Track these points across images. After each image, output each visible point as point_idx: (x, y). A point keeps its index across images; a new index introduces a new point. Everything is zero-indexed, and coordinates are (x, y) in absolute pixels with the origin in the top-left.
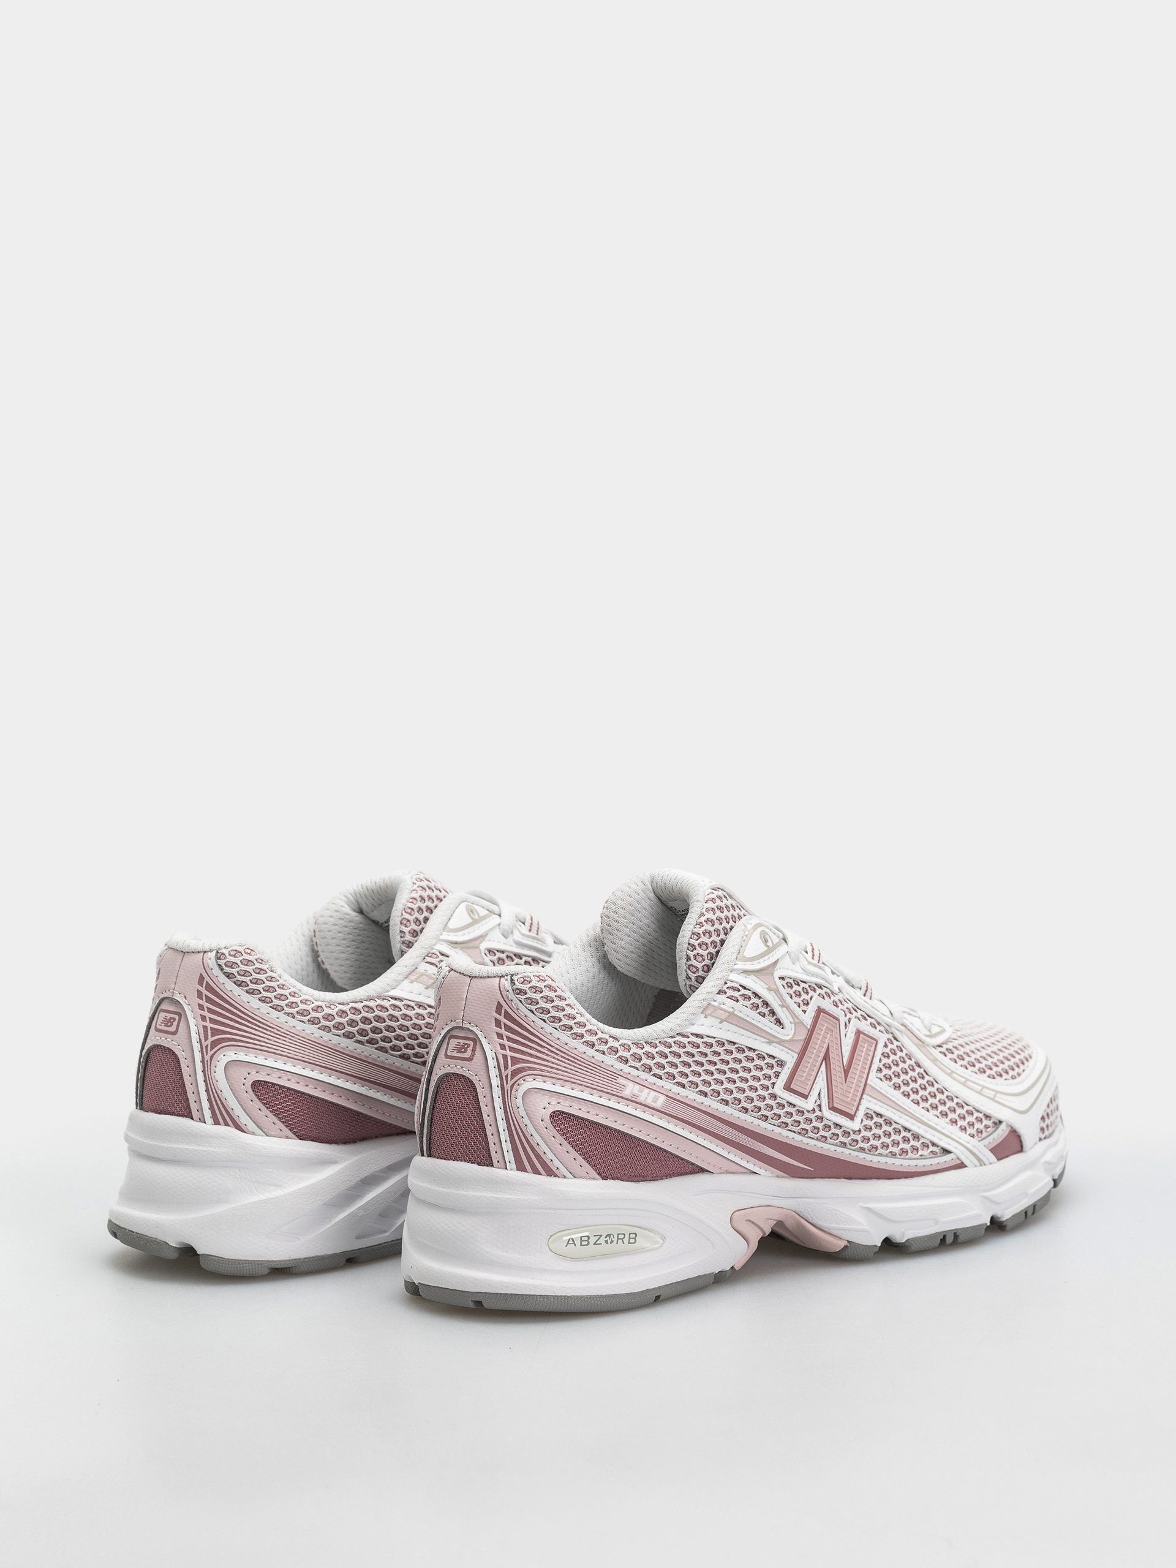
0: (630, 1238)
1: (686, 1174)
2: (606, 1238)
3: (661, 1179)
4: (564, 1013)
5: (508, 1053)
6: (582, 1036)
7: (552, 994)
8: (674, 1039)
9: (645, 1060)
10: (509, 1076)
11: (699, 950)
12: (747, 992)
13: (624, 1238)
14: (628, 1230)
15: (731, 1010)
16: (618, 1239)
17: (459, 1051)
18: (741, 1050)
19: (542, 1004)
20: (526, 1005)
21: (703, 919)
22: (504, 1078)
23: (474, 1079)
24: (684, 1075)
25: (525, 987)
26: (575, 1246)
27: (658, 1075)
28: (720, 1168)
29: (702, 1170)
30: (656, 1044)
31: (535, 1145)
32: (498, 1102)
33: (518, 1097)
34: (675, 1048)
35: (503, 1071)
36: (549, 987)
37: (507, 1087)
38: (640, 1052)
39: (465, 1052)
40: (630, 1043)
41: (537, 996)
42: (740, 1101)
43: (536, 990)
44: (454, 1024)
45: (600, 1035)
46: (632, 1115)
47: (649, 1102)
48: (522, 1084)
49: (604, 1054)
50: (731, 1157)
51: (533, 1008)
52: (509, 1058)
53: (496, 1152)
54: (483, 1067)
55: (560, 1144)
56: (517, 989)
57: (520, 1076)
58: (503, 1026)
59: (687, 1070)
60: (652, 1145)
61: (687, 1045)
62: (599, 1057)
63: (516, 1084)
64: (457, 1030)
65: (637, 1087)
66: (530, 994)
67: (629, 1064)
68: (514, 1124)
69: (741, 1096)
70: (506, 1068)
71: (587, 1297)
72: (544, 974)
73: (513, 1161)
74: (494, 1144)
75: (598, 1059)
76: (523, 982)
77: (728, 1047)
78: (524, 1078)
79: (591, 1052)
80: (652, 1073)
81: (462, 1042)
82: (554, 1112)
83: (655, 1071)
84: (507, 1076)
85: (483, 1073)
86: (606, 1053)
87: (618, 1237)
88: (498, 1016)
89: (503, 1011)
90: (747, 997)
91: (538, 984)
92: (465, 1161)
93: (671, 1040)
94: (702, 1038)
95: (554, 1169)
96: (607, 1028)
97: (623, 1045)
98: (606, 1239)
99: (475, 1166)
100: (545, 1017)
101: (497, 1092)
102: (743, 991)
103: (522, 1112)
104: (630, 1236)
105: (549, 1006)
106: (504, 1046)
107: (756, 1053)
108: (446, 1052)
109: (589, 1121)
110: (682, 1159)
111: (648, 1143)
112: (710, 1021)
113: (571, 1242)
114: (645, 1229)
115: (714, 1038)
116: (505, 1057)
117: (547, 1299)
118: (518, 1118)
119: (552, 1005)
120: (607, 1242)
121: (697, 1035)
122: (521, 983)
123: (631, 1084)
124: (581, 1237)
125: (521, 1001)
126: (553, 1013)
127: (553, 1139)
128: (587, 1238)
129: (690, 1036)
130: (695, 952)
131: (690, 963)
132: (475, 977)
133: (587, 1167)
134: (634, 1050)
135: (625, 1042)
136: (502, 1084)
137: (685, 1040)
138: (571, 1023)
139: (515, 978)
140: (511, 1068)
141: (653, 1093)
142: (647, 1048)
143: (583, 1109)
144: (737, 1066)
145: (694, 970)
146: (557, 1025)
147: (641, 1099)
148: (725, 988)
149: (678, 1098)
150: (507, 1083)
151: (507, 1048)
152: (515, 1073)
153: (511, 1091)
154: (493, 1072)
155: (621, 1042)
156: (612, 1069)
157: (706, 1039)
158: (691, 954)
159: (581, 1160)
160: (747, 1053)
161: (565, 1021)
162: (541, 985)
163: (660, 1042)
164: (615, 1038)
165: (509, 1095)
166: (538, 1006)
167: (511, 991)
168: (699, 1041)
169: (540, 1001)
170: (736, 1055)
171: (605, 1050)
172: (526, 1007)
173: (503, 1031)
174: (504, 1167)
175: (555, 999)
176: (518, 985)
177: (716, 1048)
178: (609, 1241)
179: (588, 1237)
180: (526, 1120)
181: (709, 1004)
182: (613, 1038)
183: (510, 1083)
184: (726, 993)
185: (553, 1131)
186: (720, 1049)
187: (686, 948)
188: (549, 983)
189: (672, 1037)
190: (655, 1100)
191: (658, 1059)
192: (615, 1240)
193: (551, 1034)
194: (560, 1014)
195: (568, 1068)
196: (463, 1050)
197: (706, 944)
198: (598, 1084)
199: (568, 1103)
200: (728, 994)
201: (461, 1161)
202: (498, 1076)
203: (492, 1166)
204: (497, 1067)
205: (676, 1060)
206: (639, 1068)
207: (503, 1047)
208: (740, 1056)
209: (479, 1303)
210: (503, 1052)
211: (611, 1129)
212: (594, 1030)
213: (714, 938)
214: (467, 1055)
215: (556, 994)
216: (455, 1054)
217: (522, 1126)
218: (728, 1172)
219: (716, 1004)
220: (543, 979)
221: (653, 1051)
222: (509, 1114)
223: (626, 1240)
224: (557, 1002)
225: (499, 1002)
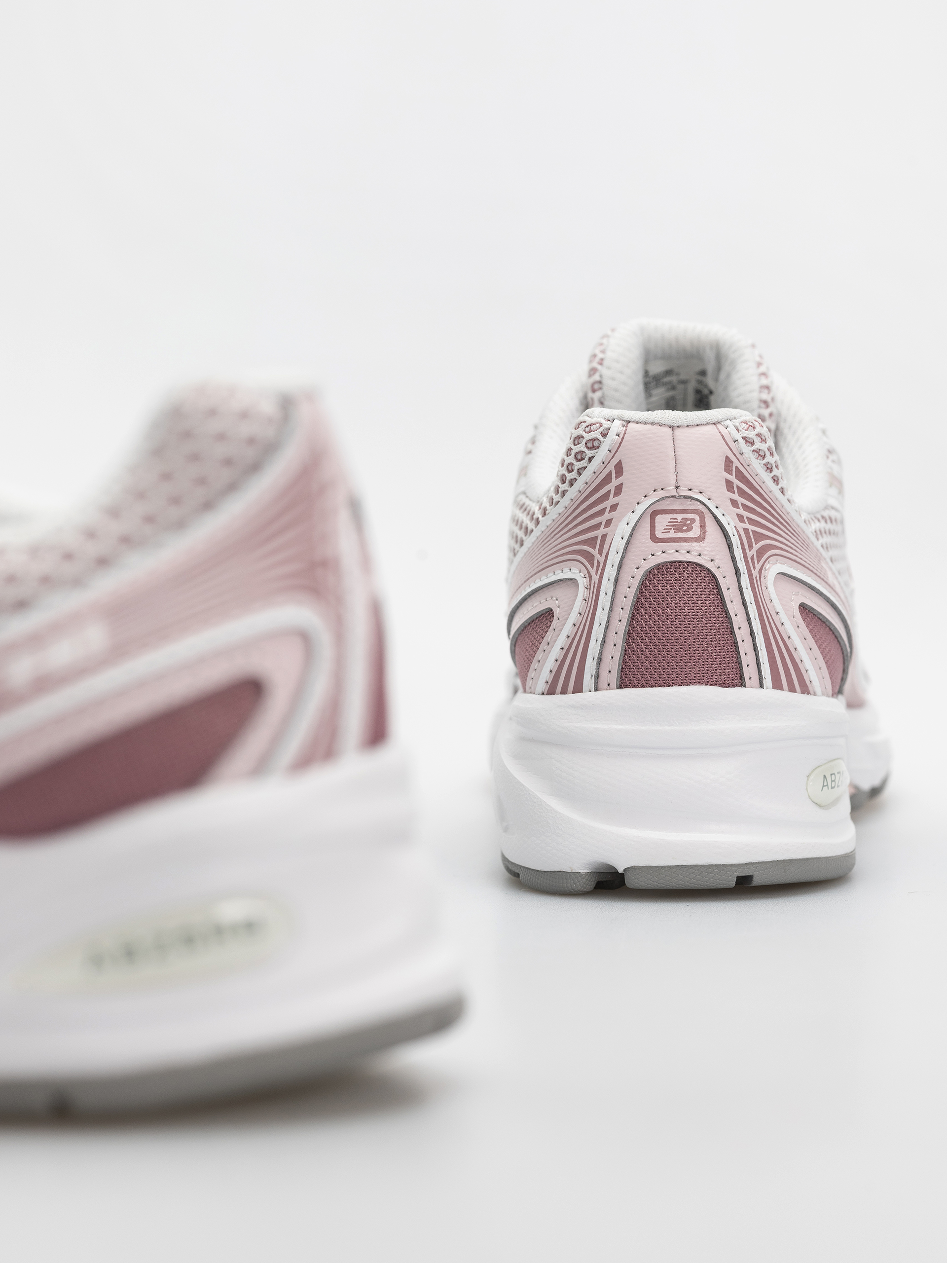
5: (748, 527)
10: (755, 559)
22: (750, 560)
23: (711, 565)
25: (751, 434)
31: (793, 651)
32: (749, 595)
33: (769, 585)
35: (747, 551)
37: (755, 573)
39: (687, 530)
41: (764, 446)
43: (761, 438)
44: (662, 494)
48: (769, 568)
51: (762, 463)
52: (750, 534)
53: (749, 666)
55: (810, 649)
57: (766, 556)
58: (736, 490)
63: (764, 568)
64: (669, 502)
66: (757, 445)
68: (769, 623)
70: (751, 547)
73: (770, 678)
74: (746, 654)
76: (748, 428)
78: (771, 560)
81: (680, 517)
82: (800, 605)
84: (752, 558)
85: (721, 557)
88: (729, 477)
89: (734, 469)
91: (761, 430)
101: (745, 580)
103: (777, 606)
105: (772, 460)
106: (742, 516)
108: (652, 534)
116: (746, 530)
118: (774, 615)
122: (746, 430)
132: (679, 427)
136: (749, 569)
139: (736, 422)
140: (756, 547)
150: (754, 568)
151: (746, 520)
152: (761, 552)
153: (760, 578)
154: (738, 554)
165: (759, 583)
167: (741, 440)
173: (736, 497)
174: (758, 685)
176: (743, 432)
180: (783, 617)
183: (758, 567)
185: (804, 630)
196: (685, 528)
202: (743, 557)
203: (744, 686)
204: (740, 545)
207: (741, 518)
210: (743, 525)
214: (695, 532)
216: (672, 534)
217: (779, 625)
220: (760, 424)
222: (763, 610)
225: (727, 457)
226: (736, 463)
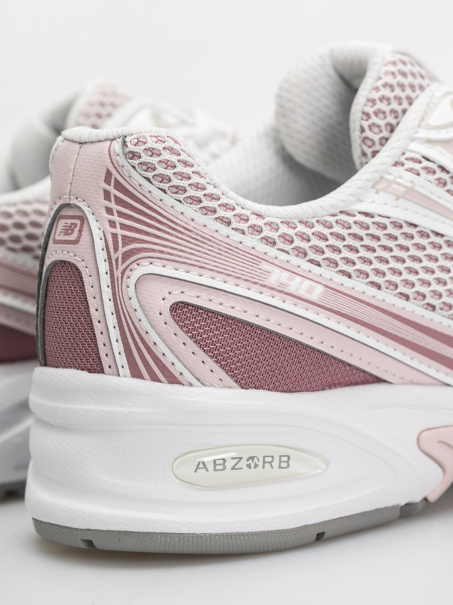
0: (280, 462)
1: (356, 384)
2: (248, 460)
3: (323, 389)
4: (190, 182)
5: (119, 231)
6: (214, 211)
7: (174, 158)
8: (335, 218)
9: (298, 243)
10: (120, 260)
11: (374, 119)
12: (430, 165)
13: (272, 461)
14: (277, 452)
15: (410, 185)
16: (264, 462)
17: (67, 234)
18: (423, 234)
19: (160, 170)
20: (143, 173)
21: (379, 83)
22: (114, 262)
23: (80, 265)
24: (348, 261)
25: (139, 149)
26: (207, 470)
27: (316, 261)
28: (402, 378)
29: (377, 380)
30: (313, 224)
31: (151, 345)
32: (107, 293)
33: (130, 286)
34: (337, 229)
35: (112, 254)
36: (171, 150)
37: (117, 273)
38: (291, 232)
39: (71, 234)
40: (278, 221)
41: (155, 160)
42: (424, 297)
43: (152, 152)
44: (61, 202)
45: (238, 210)
46: (279, 309)
47: (302, 293)
48: (136, 269)
49: (244, 234)
50: (415, 363)
51: (150, 175)
52: (120, 238)
53: (107, 355)
54: (90, 251)
55: (184, 344)
56: (130, 152)
57: (133, 259)
58: (113, 199)
59: (353, 256)
60: (307, 346)
61: (353, 225)
62: (237, 237)
63: (128, 270)
64: (66, 209)
65: (286, 274)
66: (145, 158)
67: (277, 246)
68: (126, 318)
69: (425, 290)
70: (116, 249)
71: (222, 535)
72: (164, 134)
73: (126, 366)
74: (104, 345)
75: (235, 238)
76: (137, 143)
77: (406, 229)
78: (138, 262)
79: (224, 230)
80: (307, 258)
82: (177, 304)
83: (312, 255)
84: (117, 260)
85: (89, 258)
86: (246, 232)
87: (264, 460)
88: (107, 187)
89: (113, 180)
90: (432, 170)
91: (155, 146)
92: (75, 367)
93: (332, 220)
94: (373, 217)
95: (177, 375)
96: (249, 203)
97: (270, 224)
98: (248, 463)
99: (85, 374)
100: (165, 186)
101: (105, 280)
102: (425, 163)
103: (135, 303)
104: (280, 459)
105: (169, 172)
106: (114, 222)
107: (445, 239)
108: (54, 237)
109: (222, 315)
110: (349, 365)
111: (301, 343)
112: (383, 197)
113: (201, 466)
114: (302, 451)
115: (389, 218)
116: (115, 236)
117: (170, 537)
118: (131, 311)
119: (173, 171)
120: (249, 466)
121: (366, 214)
122: (135, 145)
123: (278, 271)
124: (215, 461)
125: (134, 167)
126: (176, 181)
127: (174, 336)
128: (222, 462)
129: (357, 214)
130: (370, 122)
131: (364, 135)
133: (220, 373)
134: (284, 229)
135: (272, 220)
136: (112, 271)
137: (350, 220)
138: (200, 194)
139: (128, 139)
140: (122, 250)
141: (307, 283)
142: (301, 228)
143: (214, 301)
144: (420, 254)
145: (370, 143)
146: (181, 197)
147: (291, 289)
148: (403, 159)
149: (341, 289)
150: (117, 268)
151: (118, 226)
152: (126, 256)
153: (122, 277)
154: (101, 255)
155: (267, 220)
156: (253, 252)
157: (377, 219)
158: (366, 124)
159: (211, 363)
160: (433, 238)
161: (191, 192)
162: (159, 146)
163: (318, 221)
164: (259, 216)
165: (120, 283)
166: (155, 173)
167: (121, 155)
168: (368, 220)
169: (157, 166)
170: (418, 239)
171: (245, 229)
172: (140, 174)
173: (112, 205)
174: (116, 373)
175: (177, 164)
176: (131, 147)
177: (391, 230)
178: (253, 465)
179: (224, 460)
180: (140, 314)
181: (382, 178)
182: (257, 215)
183: (121, 268)
184: (403, 165)
185: (173, 327)
186: (396, 232)
187: (359, 118)
188: (170, 145)
189: (334, 215)
190: (310, 290)
191: (315, 241)
192: (260, 463)
193: (172, 207)
194: (185, 183)
195: (194, 250)
196: (70, 232)
197: (384, 113)
198: (234, 270)
199: (194, 293)
200: (406, 166)
201: (71, 367)
202: (107, 260)
203: (103, 372)
204: (105, 249)
205: (339, 244)
206: (291, 251)
207: (112, 224)
208: (424, 242)
209: (90, 543)
210: (113, 230)
211: (251, 325)
212: (231, 205)
213: (394, 105)
214: (74, 237)
215: (179, 158)
216: (63, 237)
217: (136, 321)
218: (411, 383)
219: (391, 177)
220: (162, 139)
221: (309, 231)
222: (120, 307)
223: (276, 463)
224: (180, 168)
225: (108, 170)
226: (115, 174)
